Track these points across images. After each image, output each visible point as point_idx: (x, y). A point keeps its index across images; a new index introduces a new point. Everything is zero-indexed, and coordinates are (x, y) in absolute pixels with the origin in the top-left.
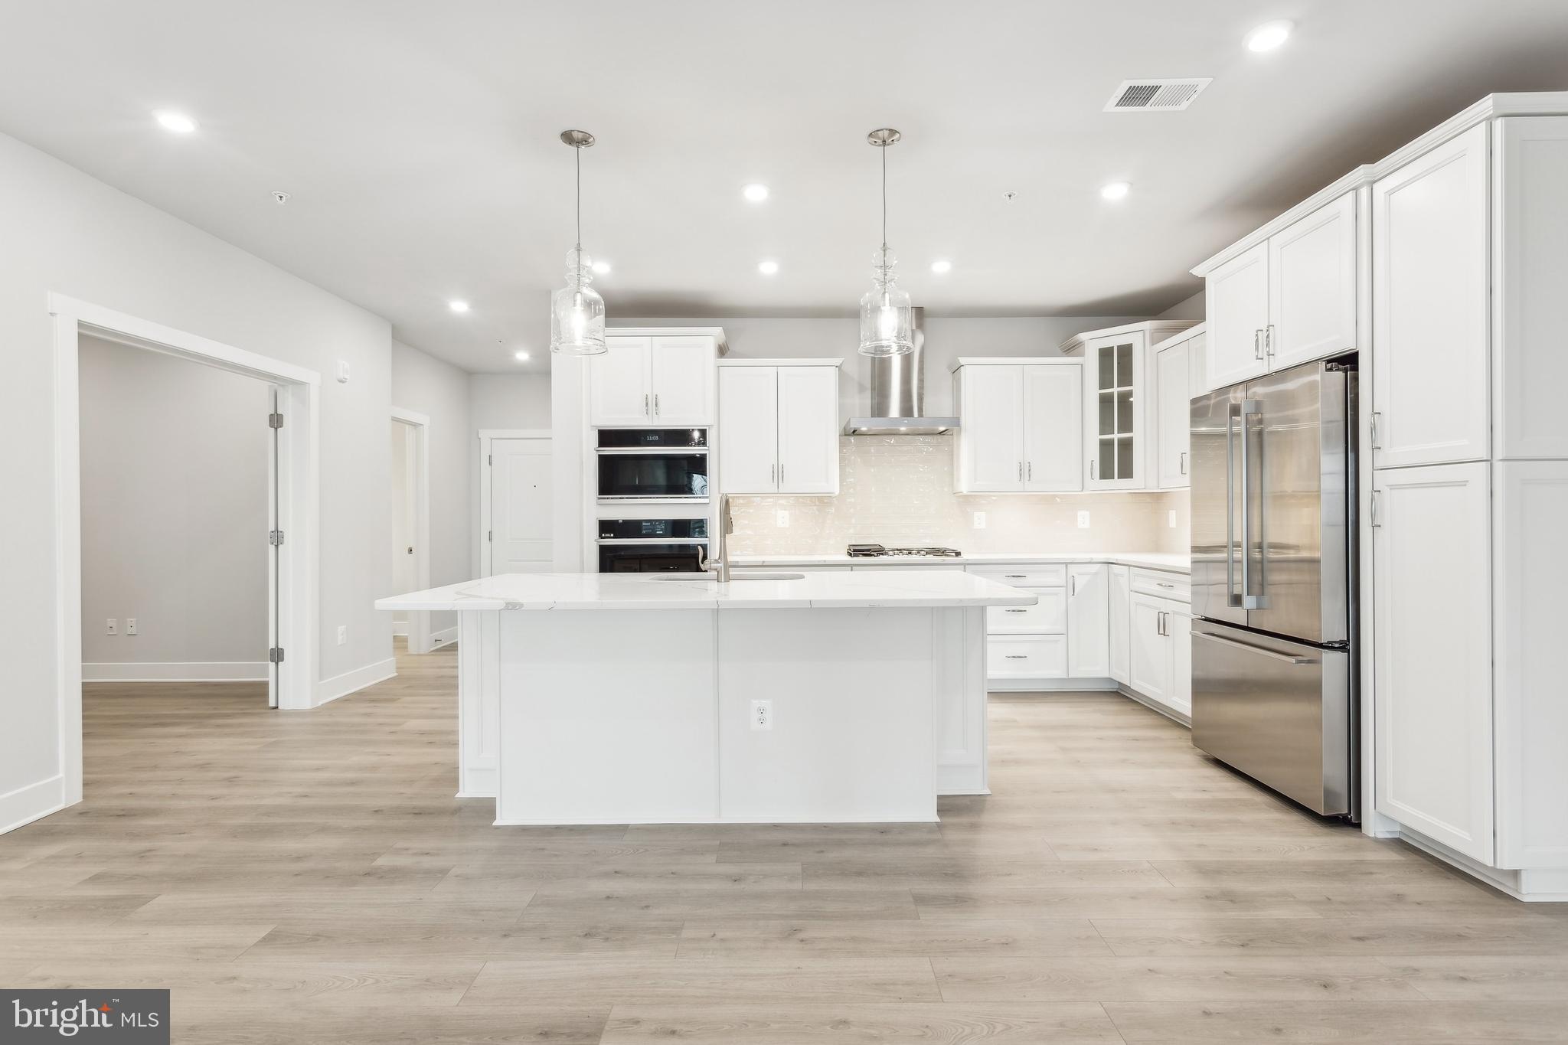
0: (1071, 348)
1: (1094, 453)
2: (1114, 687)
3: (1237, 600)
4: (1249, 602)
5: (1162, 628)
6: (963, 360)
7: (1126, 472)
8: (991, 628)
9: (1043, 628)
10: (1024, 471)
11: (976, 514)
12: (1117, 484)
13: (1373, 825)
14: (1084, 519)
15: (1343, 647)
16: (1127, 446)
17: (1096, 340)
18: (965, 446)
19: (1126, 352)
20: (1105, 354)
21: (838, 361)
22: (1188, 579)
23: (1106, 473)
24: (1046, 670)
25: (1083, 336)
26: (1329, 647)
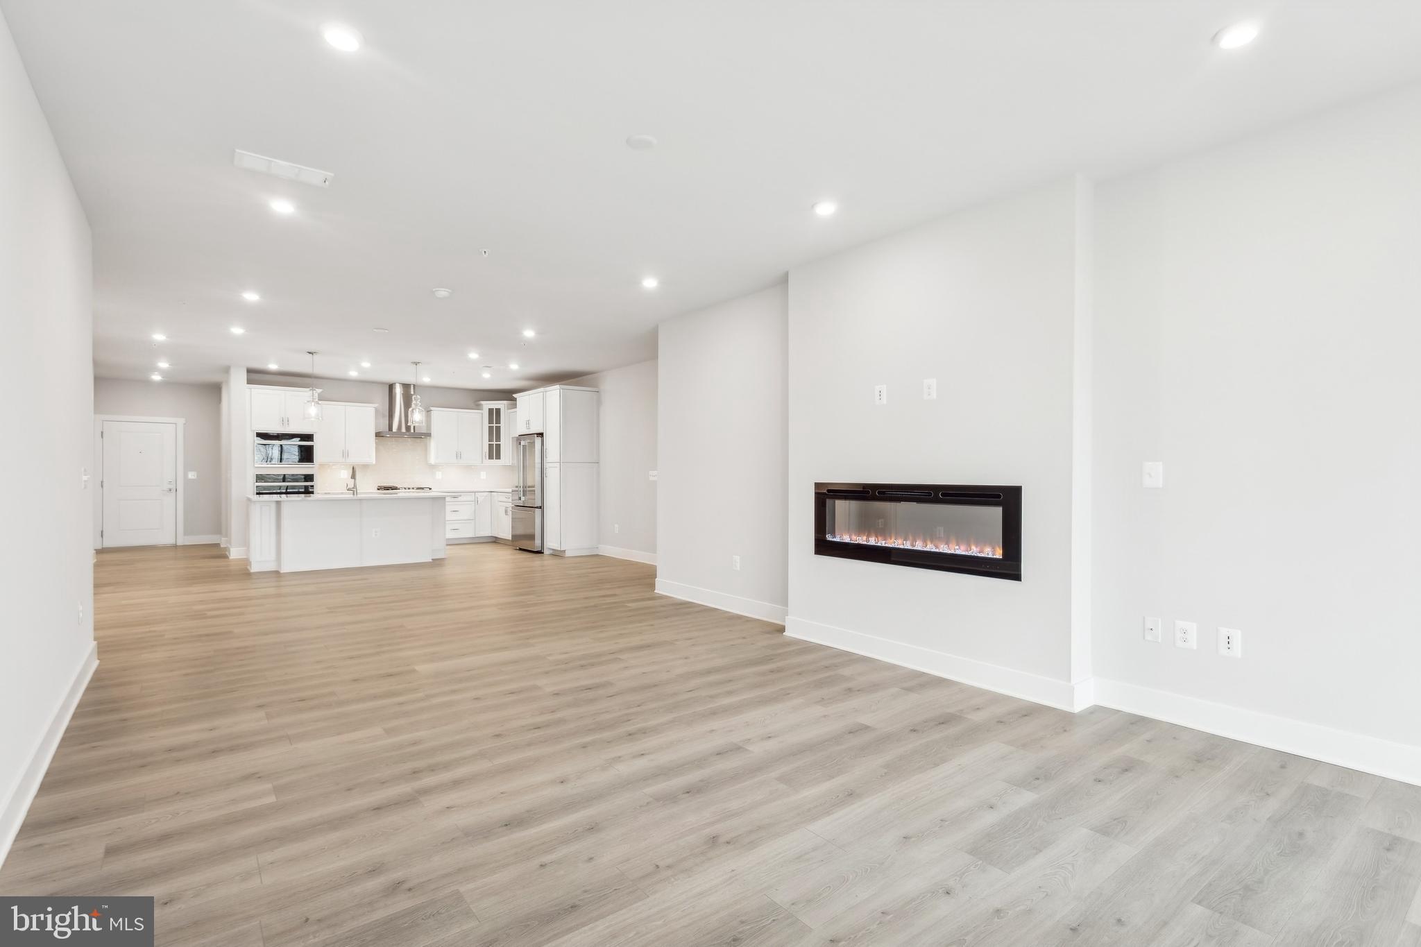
0: (478, 407)
1: (486, 449)
2: (494, 540)
3: (520, 499)
4: (523, 498)
5: (506, 512)
6: (432, 408)
7: (498, 457)
8: (447, 518)
9: (466, 518)
10: (459, 455)
11: (437, 472)
12: (494, 461)
13: (546, 552)
14: (483, 475)
15: (540, 508)
16: (498, 446)
17: (488, 405)
18: (433, 444)
19: (498, 411)
20: (491, 411)
21: (376, 405)
22: (511, 494)
23: (491, 457)
24: (467, 532)
25: (482, 402)
26: (537, 508)
